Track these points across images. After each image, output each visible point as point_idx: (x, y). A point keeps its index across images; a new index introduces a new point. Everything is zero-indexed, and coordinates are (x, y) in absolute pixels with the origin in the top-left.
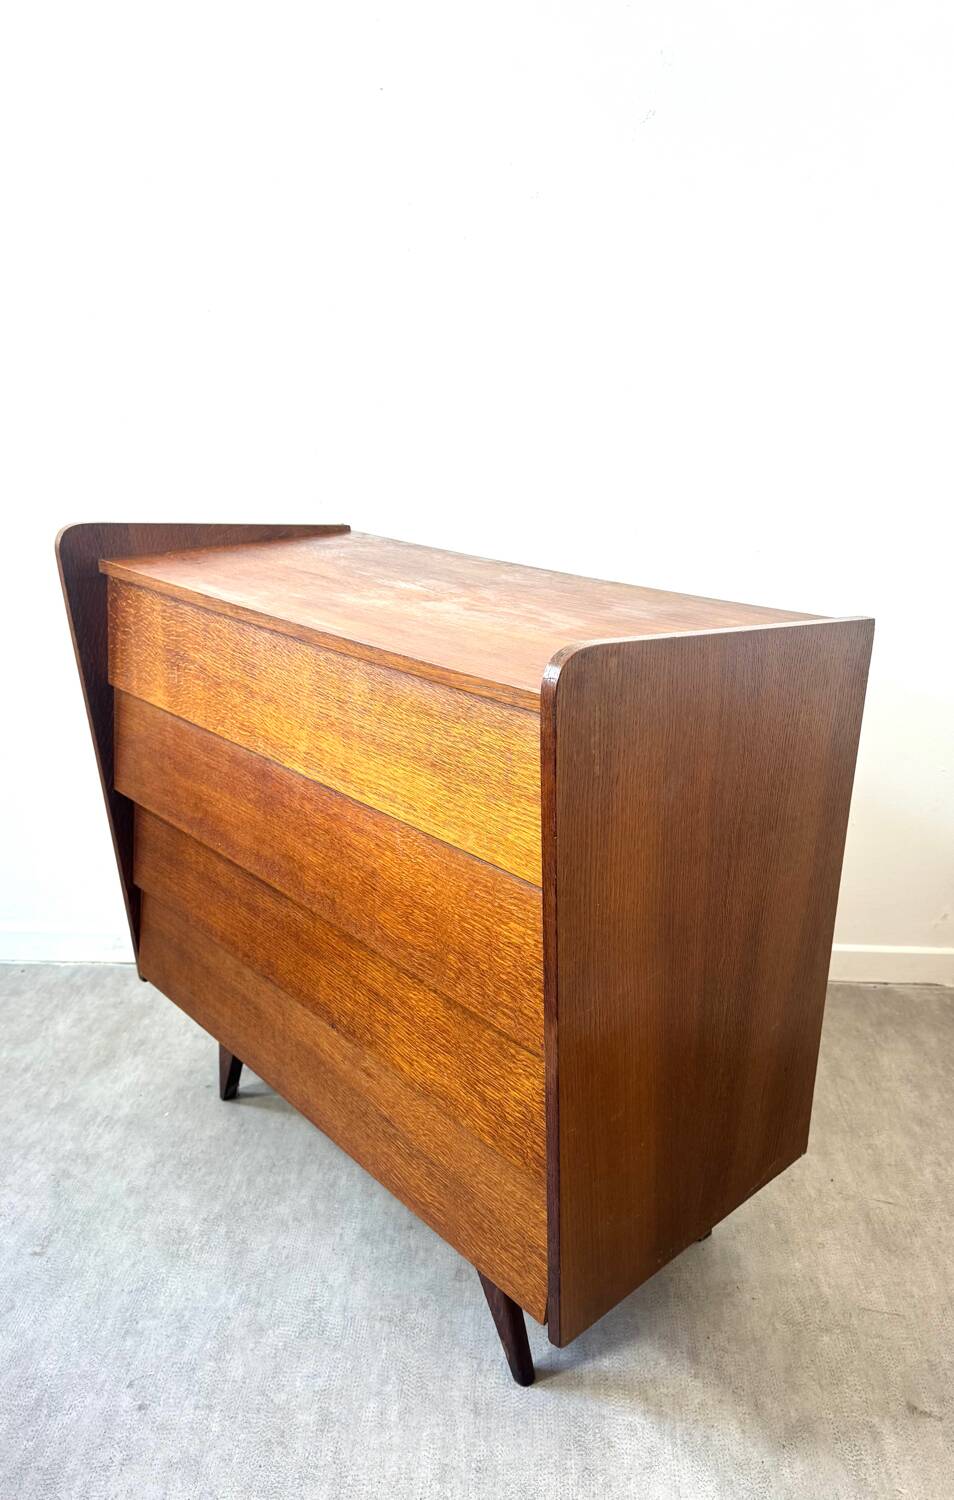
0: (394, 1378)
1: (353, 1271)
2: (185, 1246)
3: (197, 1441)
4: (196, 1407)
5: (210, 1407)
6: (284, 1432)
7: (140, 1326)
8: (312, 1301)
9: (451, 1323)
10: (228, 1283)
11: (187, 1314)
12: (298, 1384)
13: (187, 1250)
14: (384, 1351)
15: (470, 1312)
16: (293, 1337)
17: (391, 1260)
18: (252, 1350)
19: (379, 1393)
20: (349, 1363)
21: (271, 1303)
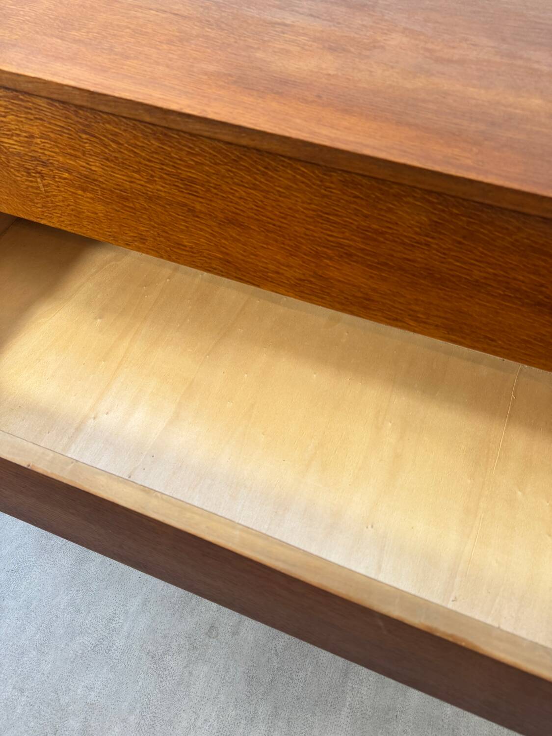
0: (138, 711)
1: (145, 601)
2: (52, 542)
3: (5, 717)
4: (14, 688)
5: (22, 691)
6: (57, 730)
7: (5, 603)
8: (111, 620)
9: (190, 673)
10: (67, 585)
11: (35, 603)
12: (79, 691)
13: (52, 546)
14: (140, 684)
15: (206, 669)
16: (89, 649)
17: (172, 601)
18: (61, 650)
19: (124, 720)
20: (115, 686)
21: (85, 613)
